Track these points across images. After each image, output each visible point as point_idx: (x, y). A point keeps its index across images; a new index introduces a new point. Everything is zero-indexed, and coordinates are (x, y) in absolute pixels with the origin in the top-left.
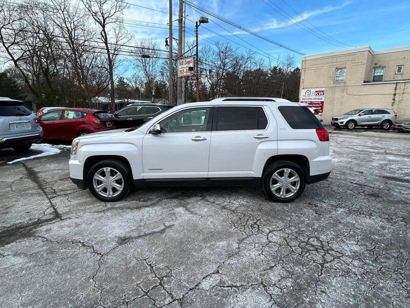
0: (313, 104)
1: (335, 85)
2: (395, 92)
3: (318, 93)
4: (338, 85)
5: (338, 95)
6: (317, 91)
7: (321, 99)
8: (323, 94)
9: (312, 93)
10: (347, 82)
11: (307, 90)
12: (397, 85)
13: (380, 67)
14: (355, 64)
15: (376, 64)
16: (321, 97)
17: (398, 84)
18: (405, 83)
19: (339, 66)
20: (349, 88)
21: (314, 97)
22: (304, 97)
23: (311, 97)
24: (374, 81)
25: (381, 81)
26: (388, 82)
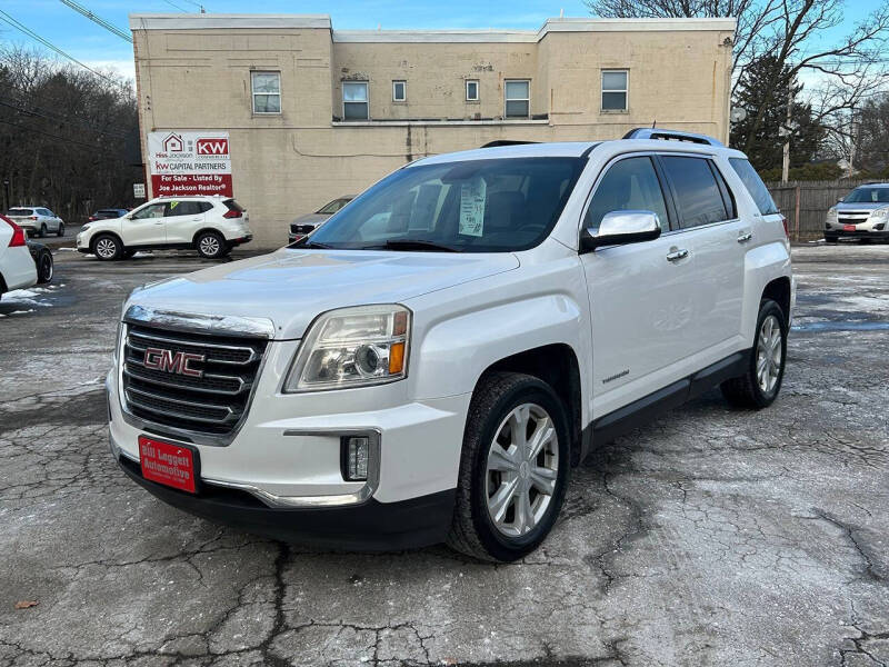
0: (197, 183)
1: (255, 123)
2: (410, 150)
3: (208, 147)
4: (265, 123)
5: (270, 153)
6: (202, 141)
7: (222, 166)
8: (226, 152)
9: (187, 146)
10: (290, 115)
11: (167, 134)
12: (409, 134)
13: (356, 80)
14: (303, 63)
15: (345, 70)
16: (220, 159)
17: (412, 130)
18: (425, 126)
19: (258, 64)
20: (298, 134)
21: (194, 159)
22: (162, 161)
23: (186, 161)
24: (348, 118)
25: (365, 118)
26: (385, 123)
